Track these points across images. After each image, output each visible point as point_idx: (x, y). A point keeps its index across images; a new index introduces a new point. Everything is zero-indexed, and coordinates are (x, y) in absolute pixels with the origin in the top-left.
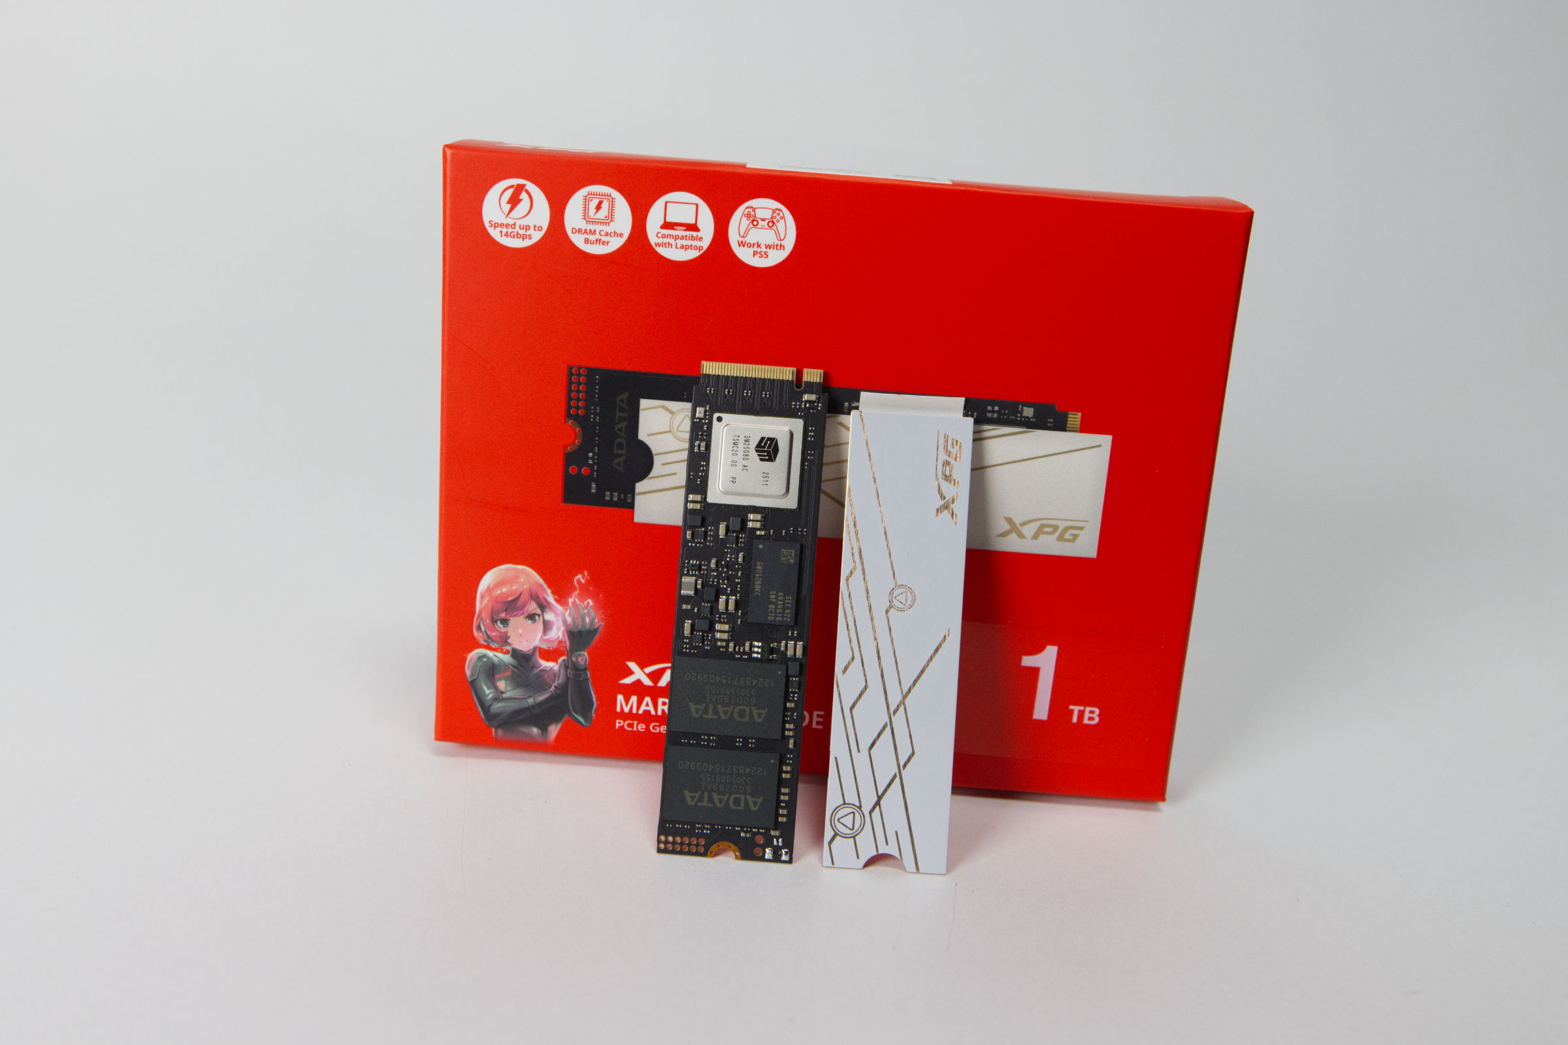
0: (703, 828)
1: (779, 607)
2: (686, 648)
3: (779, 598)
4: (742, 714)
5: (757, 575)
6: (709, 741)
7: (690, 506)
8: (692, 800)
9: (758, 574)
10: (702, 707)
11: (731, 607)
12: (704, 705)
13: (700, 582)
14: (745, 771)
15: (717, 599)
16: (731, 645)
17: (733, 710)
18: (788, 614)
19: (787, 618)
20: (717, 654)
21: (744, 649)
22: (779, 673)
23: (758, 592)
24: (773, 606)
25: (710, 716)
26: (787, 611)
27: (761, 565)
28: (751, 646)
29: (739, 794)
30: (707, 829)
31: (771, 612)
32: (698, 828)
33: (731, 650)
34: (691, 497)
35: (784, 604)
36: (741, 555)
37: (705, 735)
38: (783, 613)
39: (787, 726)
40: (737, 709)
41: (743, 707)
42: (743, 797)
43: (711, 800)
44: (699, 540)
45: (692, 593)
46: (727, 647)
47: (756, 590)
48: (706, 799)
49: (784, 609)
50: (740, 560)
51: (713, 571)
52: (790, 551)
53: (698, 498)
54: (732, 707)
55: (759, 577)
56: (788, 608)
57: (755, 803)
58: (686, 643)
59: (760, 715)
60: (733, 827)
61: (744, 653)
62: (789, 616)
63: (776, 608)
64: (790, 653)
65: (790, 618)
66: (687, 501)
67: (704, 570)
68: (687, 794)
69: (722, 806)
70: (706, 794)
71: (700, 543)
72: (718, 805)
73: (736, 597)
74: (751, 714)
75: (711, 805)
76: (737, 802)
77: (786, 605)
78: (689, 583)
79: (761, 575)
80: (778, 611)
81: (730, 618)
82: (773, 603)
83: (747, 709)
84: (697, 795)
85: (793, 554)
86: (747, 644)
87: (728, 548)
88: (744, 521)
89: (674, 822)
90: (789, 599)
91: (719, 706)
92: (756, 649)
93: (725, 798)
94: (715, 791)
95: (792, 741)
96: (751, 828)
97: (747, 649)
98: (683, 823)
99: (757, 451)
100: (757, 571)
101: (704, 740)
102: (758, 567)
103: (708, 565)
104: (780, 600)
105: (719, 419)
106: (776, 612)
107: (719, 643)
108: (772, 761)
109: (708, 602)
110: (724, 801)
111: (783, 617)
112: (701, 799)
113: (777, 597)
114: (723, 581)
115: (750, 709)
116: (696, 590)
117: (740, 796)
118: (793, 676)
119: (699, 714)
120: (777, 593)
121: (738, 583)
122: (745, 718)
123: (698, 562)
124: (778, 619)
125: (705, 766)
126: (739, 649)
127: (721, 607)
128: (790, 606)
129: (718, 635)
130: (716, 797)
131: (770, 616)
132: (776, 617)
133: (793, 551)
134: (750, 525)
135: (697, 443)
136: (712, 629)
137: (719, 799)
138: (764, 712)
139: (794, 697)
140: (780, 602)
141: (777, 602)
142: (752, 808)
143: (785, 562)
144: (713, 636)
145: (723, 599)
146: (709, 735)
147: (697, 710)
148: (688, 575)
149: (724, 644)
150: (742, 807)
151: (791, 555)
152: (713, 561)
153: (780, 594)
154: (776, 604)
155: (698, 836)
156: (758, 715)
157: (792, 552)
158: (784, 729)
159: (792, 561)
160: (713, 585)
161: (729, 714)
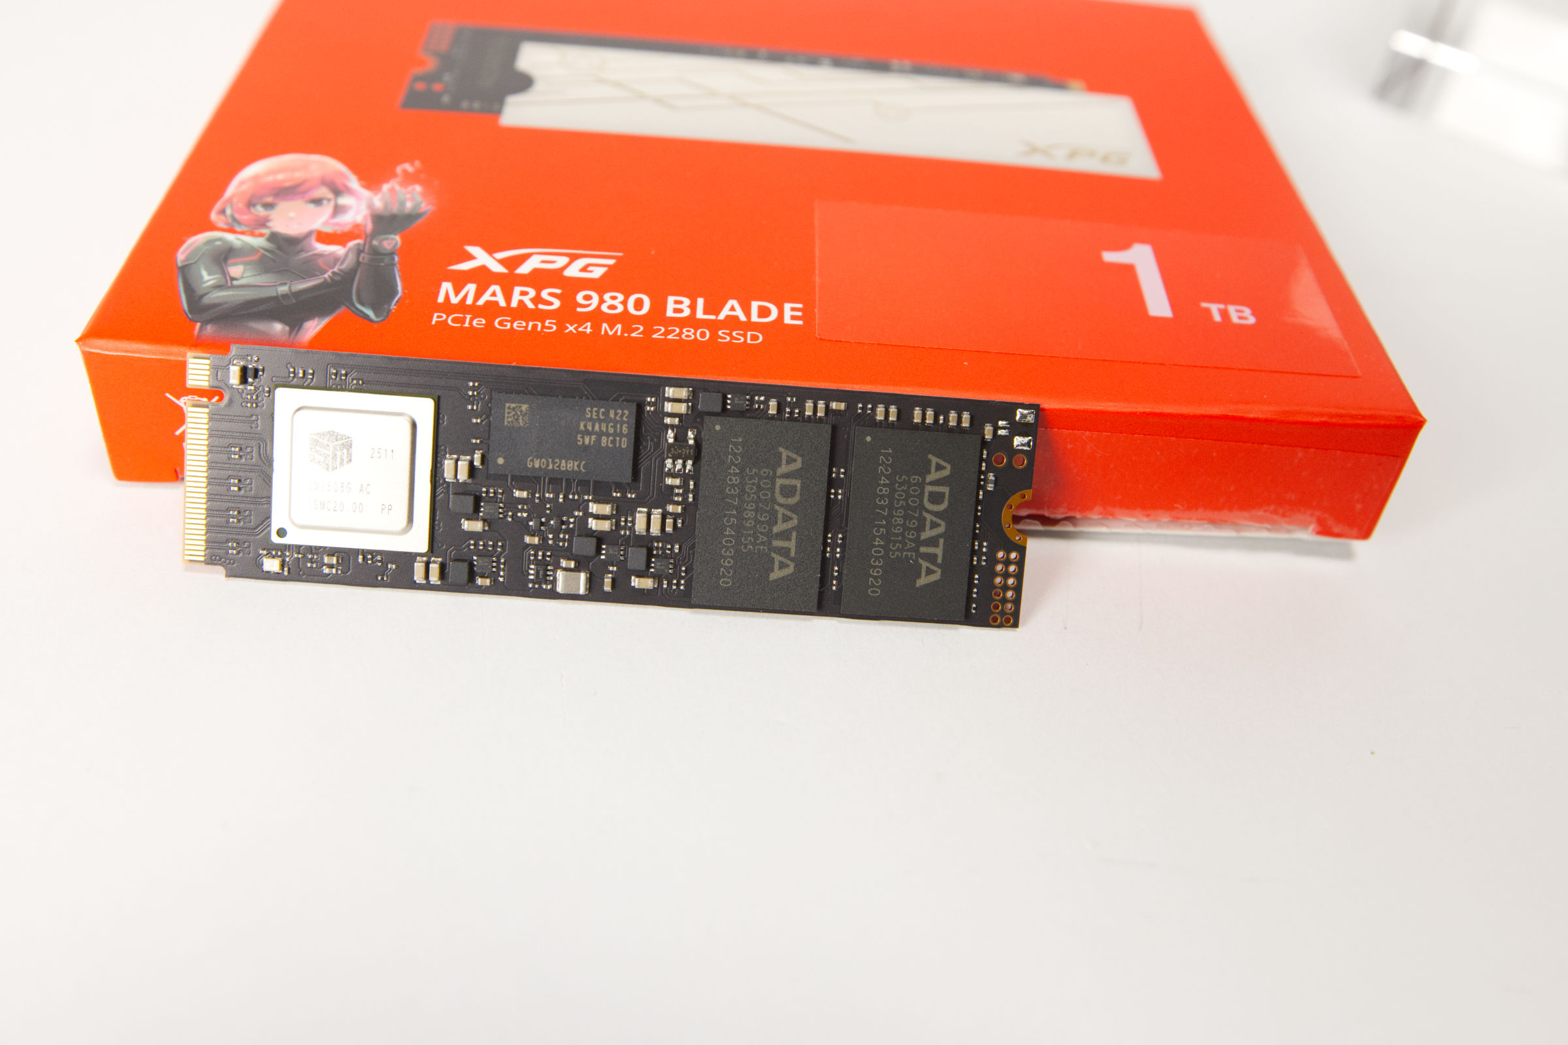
0: (979, 553)
1: (604, 429)
2: (678, 584)
3: (590, 428)
4: (788, 491)
5: (551, 467)
6: (834, 546)
7: (434, 579)
8: (934, 572)
9: (548, 465)
10: (777, 558)
11: (606, 509)
12: (773, 555)
13: (564, 563)
14: (884, 485)
15: (591, 533)
16: (670, 508)
17: (781, 505)
18: (616, 414)
19: (623, 414)
20: (685, 532)
21: (678, 487)
22: (718, 428)
23: (579, 466)
24: (604, 439)
25: (792, 544)
26: (612, 415)
27: (532, 461)
28: (673, 475)
29: (922, 493)
30: (981, 546)
31: (614, 442)
32: (979, 560)
33: (679, 509)
34: (419, 577)
35: (600, 421)
36: (517, 494)
37: (824, 551)
38: (616, 422)
39: (809, 413)
40: (781, 500)
41: (777, 490)
42: (928, 489)
43: (933, 542)
44: (494, 564)
45: (583, 576)
46: (675, 516)
47: (576, 468)
48: (931, 550)
49: (607, 420)
50: (524, 494)
51: (544, 539)
52: (507, 411)
53: (419, 568)
54: (777, 507)
55: (554, 463)
56: (606, 414)
57: (939, 468)
58: (670, 584)
59: (790, 461)
60: (978, 502)
61: (685, 485)
62: (620, 411)
63: (608, 435)
64: (682, 408)
65: (623, 410)
66: (428, 587)
67: (544, 556)
68: (922, 581)
69: (943, 524)
70: (923, 550)
71: (498, 562)
72: (941, 529)
73: (589, 501)
74: (786, 476)
75: (942, 541)
76: (936, 498)
77: (602, 417)
78: (566, 580)
79: (550, 460)
80: (611, 431)
81: (624, 509)
82: (599, 440)
83: (779, 482)
84: (925, 564)
85: (513, 405)
86: (669, 481)
87: (506, 516)
88: (461, 489)
89: (969, 600)
90: (591, 412)
91: (775, 530)
92: (679, 467)
93: (929, 517)
94: (919, 536)
95: (834, 405)
96: (981, 472)
97: (677, 482)
98: (971, 585)
99: (335, 468)
100: (543, 467)
101: (833, 552)
102: (537, 466)
103: (536, 548)
104: (593, 427)
105: (282, 533)
106: (615, 434)
107: (669, 529)
108: (869, 439)
109: (598, 551)
110: (935, 519)
111: (622, 423)
112: (932, 558)
113: (587, 433)
114: (563, 523)
115: (779, 477)
116: (577, 569)
117: (927, 494)
118: (724, 404)
119: (789, 562)
120: (579, 432)
121: (565, 497)
122: (795, 487)
123: (532, 567)
124: (625, 430)
125: (875, 552)
126: (678, 495)
127: (605, 526)
128: (602, 410)
129: (655, 530)
130: (927, 534)
131: (620, 443)
132: (621, 435)
133: (507, 405)
134: (463, 476)
135: (326, 570)
136: (645, 542)
137: (931, 528)
138: (785, 453)
139: (760, 402)
140: (597, 427)
141: (596, 433)
142: (946, 472)
143: (526, 418)
144: (657, 539)
145: (593, 524)
146: (825, 544)
147: (782, 566)
148: (554, 582)
149: (669, 521)
150: (946, 490)
151: (514, 409)
152: (527, 539)
153: (582, 427)
154: (600, 434)
155: (992, 561)
156: (790, 463)
157: (509, 408)
158: (812, 419)
159: (524, 407)
160: (570, 541)
161: (789, 514)
